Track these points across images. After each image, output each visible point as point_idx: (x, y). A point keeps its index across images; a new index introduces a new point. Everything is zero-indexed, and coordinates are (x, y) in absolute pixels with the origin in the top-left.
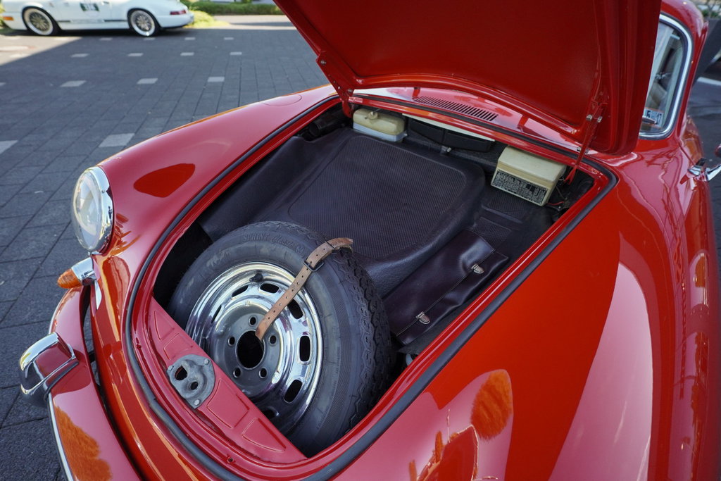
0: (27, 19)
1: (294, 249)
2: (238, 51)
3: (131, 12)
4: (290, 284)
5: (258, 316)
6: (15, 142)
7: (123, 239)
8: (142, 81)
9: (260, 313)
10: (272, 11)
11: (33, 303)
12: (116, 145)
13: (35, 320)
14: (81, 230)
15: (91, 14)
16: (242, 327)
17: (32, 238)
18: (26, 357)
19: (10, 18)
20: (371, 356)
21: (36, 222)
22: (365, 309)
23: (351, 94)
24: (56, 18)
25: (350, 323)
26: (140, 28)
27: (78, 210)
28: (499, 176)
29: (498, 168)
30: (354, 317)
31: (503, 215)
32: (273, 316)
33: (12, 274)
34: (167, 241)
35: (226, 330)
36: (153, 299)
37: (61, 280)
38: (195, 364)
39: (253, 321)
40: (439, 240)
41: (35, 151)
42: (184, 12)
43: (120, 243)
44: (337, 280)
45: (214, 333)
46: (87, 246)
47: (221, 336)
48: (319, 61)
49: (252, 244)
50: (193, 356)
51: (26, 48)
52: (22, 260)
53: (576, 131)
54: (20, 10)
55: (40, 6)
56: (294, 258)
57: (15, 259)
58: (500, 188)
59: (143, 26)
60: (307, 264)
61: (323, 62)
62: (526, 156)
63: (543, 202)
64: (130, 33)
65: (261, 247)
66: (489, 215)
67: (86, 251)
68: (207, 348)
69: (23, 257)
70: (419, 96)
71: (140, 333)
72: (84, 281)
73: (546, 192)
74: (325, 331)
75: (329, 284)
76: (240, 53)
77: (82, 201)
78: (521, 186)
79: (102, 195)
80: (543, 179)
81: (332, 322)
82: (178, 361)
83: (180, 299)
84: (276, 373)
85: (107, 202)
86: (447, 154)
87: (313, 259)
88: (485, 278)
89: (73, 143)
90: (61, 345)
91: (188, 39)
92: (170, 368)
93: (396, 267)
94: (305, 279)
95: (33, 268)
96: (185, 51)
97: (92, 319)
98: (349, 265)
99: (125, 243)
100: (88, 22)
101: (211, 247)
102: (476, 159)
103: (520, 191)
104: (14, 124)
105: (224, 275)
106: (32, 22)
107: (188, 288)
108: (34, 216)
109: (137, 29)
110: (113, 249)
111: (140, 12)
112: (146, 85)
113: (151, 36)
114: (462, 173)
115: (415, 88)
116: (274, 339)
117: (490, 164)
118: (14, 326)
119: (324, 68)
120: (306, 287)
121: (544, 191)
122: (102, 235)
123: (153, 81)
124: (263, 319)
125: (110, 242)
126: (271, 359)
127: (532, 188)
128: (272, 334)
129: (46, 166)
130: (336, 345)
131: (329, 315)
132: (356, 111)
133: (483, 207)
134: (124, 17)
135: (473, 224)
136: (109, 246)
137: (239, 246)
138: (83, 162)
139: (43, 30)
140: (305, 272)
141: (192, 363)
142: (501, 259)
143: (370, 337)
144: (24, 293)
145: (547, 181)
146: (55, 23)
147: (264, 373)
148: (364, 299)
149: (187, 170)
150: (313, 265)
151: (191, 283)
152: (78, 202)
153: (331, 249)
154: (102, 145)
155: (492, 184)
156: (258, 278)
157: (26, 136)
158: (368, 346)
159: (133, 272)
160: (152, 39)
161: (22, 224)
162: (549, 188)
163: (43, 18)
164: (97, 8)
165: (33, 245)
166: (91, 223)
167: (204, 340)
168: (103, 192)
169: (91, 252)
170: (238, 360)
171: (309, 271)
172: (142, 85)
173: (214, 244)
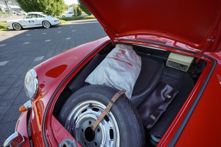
0: (14, 26)
1: (104, 95)
2: (74, 30)
3: (43, 22)
4: (105, 109)
5: (92, 121)
6: (9, 61)
7: (42, 94)
8: (47, 41)
9: (93, 120)
10: (83, 18)
11: (11, 114)
12: (39, 60)
13: (12, 121)
14: (27, 91)
15: (32, 23)
16: (86, 125)
17: (12, 92)
18: (7, 141)
19: (9, 26)
20: (140, 138)
21: (14, 86)
22: (135, 118)
23: (115, 39)
24: (22, 25)
25: (130, 124)
26: (46, 26)
27: (26, 83)
28: (169, 62)
29: (168, 60)
30: (132, 121)
31: (173, 76)
32: (98, 121)
33: (5, 104)
34: (57, 93)
35: (80, 126)
36: (53, 115)
37: (20, 109)
38: (70, 143)
39: (90, 123)
40: (153, 87)
41: (14, 64)
42: (58, 20)
43: (41, 95)
44: (123, 107)
45: (76, 128)
46: (29, 96)
47: (78, 129)
48: (104, 30)
49: (88, 94)
50: (68, 139)
51: (13, 34)
52: (9, 99)
53: (198, 45)
54: (12, 24)
55: (17, 22)
56: (105, 98)
57: (7, 99)
58: (170, 66)
59: (46, 25)
60: (111, 101)
61: (106, 30)
62: (179, 55)
63: (187, 70)
64: (43, 27)
65: (92, 95)
66: (168, 76)
67: (29, 98)
68: (73, 134)
69: (9, 98)
70: (137, 38)
71: (49, 131)
72: (28, 109)
73: (188, 67)
74: (120, 128)
75: (120, 109)
76: (75, 31)
77: (28, 80)
78: (178, 65)
79: (35, 79)
80: (187, 63)
81: (122, 124)
82: (63, 142)
83: (62, 115)
84: (101, 145)
85: (36, 81)
86: (149, 56)
87: (114, 99)
88: (172, 99)
89: (26, 60)
90: (20, 136)
91: (59, 28)
92: (60, 145)
93: (139, 97)
94: (111, 107)
95: (12, 102)
96: (59, 31)
97: (31, 123)
98: (126, 100)
99: (43, 95)
100: (31, 25)
101: (73, 95)
102: (159, 57)
103: (177, 67)
104: (9, 56)
105: (78, 105)
106: (15, 27)
107: (65, 111)
108: (13, 84)
109: (45, 26)
110: (39, 97)
111: (46, 22)
112: (47, 42)
113: (49, 28)
114: (156, 62)
115: (136, 36)
116: (99, 130)
117: (165, 58)
118: (5, 123)
119: (106, 31)
120: (111, 110)
121: (187, 67)
122: (34, 92)
123: (50, 40)
124: (95, 123)
125: (38, 94)
126: (98, 138)
127: (182, 66)
128: (98, 128)
129: (18, 68)
130: (125, 134)
131: (121, 121)
132: (117, 44)
133: (165, 73)
134: (41, 23)
135: (163, 80)
136: (37, 96)
137: (83, 94)
138: (29, 66)
139: (18, 29)
140: (110, 104)
141: (69, 143)
142: (177, 92)
143: (139, 130)
144: (9, 111)
145: (188, 63)
146: (21, 27)
147: (96, 144)
148: (134, 114)
149: (64, 67)
150: (114, 102)
151: (66, 109)
152: (26, 81)
153: (120, 95)
154: (34, 61)
155: (166, 65)
156: (91, 106)
157: (12, 59)
158: (139, 134)
159: (45, 105)
160: (49, 29)
161: (10, 87)
162: (189, 66)
163: (18, 25)
164: (33, 22)
165: (12, 94)
166: (30, 88)
167: (72, 130)
168: (35, 78)
169: (31, 98)
170: (85, 139)
171: (112, 104)
172: (46, 42)
173: (74, 93)
